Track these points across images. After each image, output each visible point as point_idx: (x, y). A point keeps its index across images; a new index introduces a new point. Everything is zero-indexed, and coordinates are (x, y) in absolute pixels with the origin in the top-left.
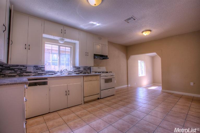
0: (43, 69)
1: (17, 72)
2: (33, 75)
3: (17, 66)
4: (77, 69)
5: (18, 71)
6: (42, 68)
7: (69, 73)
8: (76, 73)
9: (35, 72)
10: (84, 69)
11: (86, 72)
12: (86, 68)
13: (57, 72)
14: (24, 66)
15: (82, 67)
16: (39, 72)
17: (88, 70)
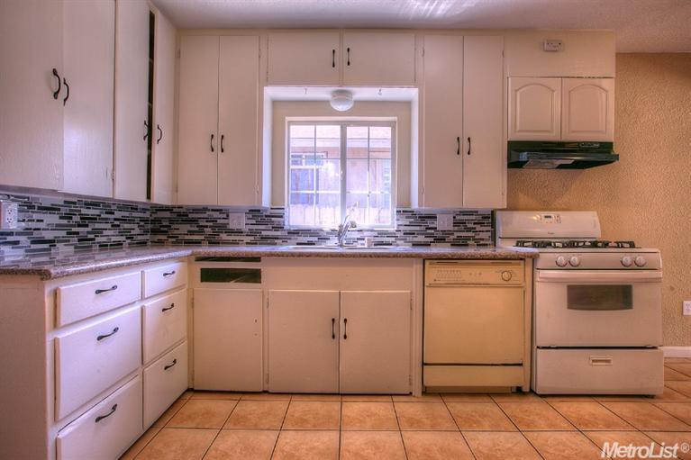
0: (279, 219)
1: (205, 229)
2: (247, 243)
3: (205, 209)
4: (420, 222)
5: (207, 227)
6: (273, 219)
7: (381, 238)
8: (415, 239)
9: (252, 233)
10: (456, 224)
11: (468, 238)
12: (466, 217)
13: (328, 233)
14: (221, 210)
15: (443, 213)
16: (264, 233)
17: (478, 228)
